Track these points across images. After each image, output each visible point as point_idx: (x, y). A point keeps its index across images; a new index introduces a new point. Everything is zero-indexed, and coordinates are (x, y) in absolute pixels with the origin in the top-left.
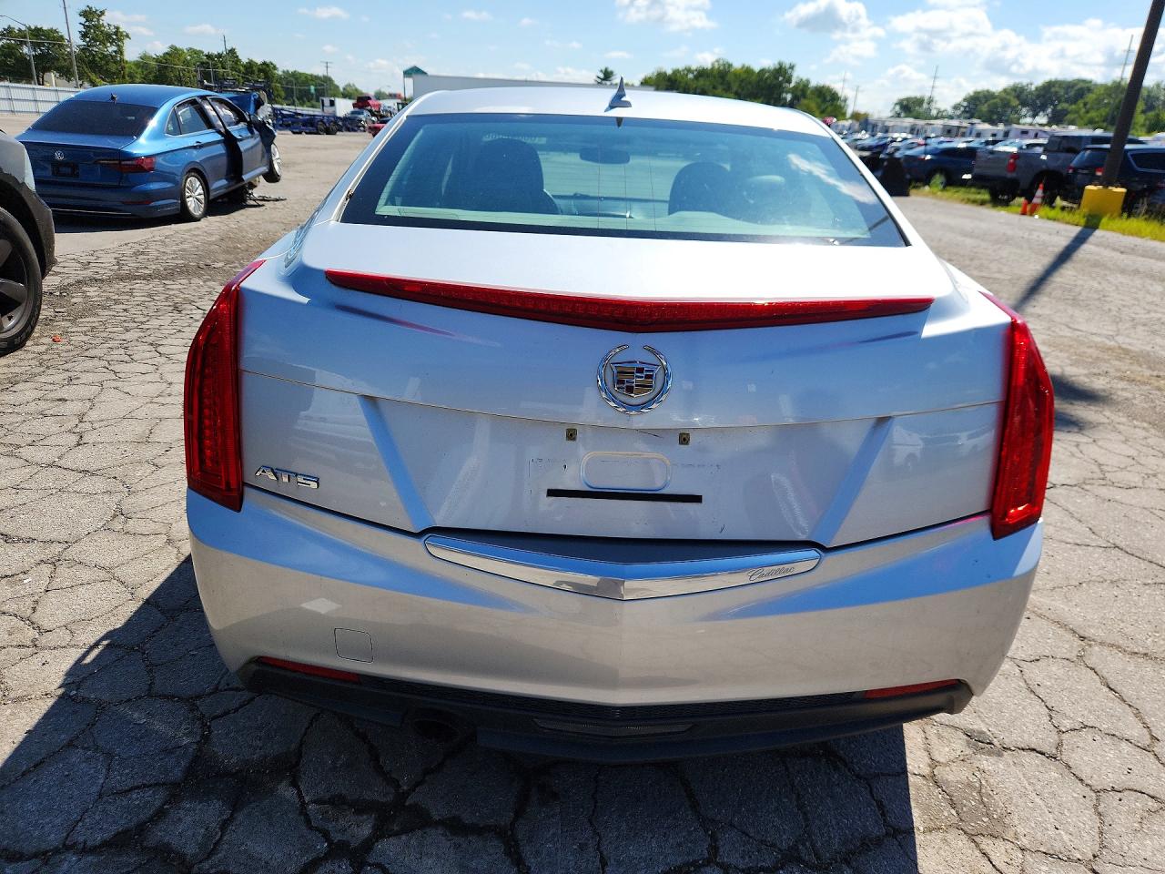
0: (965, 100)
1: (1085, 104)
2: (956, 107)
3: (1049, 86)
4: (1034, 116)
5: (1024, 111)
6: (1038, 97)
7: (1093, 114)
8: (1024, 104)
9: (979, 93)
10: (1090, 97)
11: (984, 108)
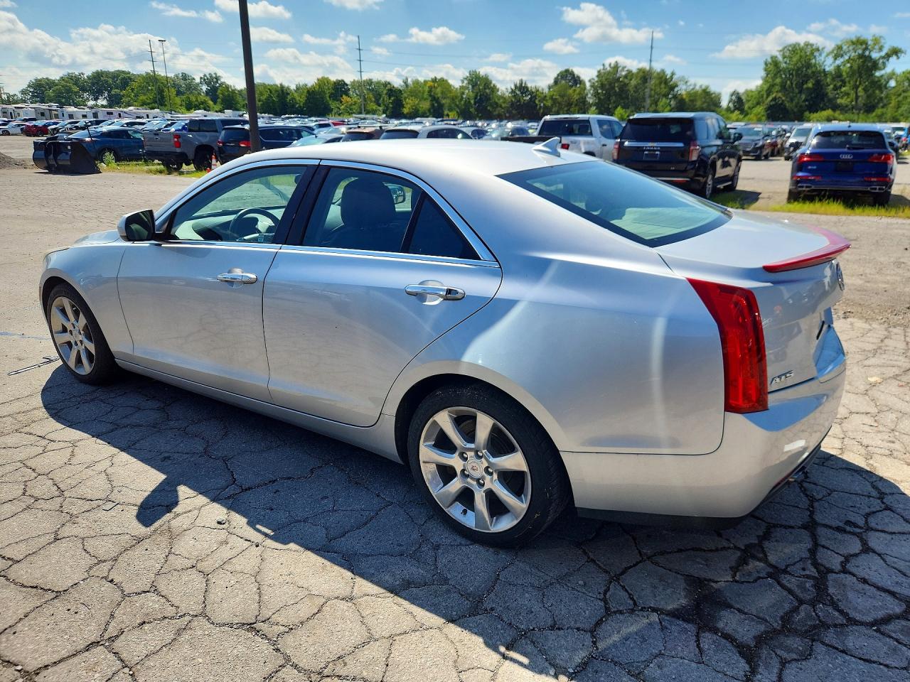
0: (29, 86)
1: (133, 90)
2: (23, 92)
3: (98, 76)
4: (96, 99)
5: (86, 95)
6: (93, 84)
7: (142, 97)
8: (84, 89)
9: (40, 80)
10: (135, 85)
11: (51, 93)
